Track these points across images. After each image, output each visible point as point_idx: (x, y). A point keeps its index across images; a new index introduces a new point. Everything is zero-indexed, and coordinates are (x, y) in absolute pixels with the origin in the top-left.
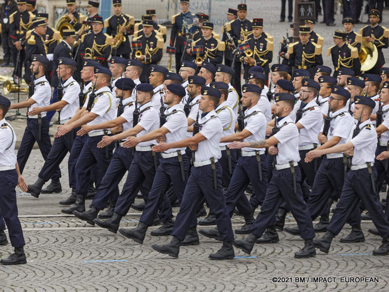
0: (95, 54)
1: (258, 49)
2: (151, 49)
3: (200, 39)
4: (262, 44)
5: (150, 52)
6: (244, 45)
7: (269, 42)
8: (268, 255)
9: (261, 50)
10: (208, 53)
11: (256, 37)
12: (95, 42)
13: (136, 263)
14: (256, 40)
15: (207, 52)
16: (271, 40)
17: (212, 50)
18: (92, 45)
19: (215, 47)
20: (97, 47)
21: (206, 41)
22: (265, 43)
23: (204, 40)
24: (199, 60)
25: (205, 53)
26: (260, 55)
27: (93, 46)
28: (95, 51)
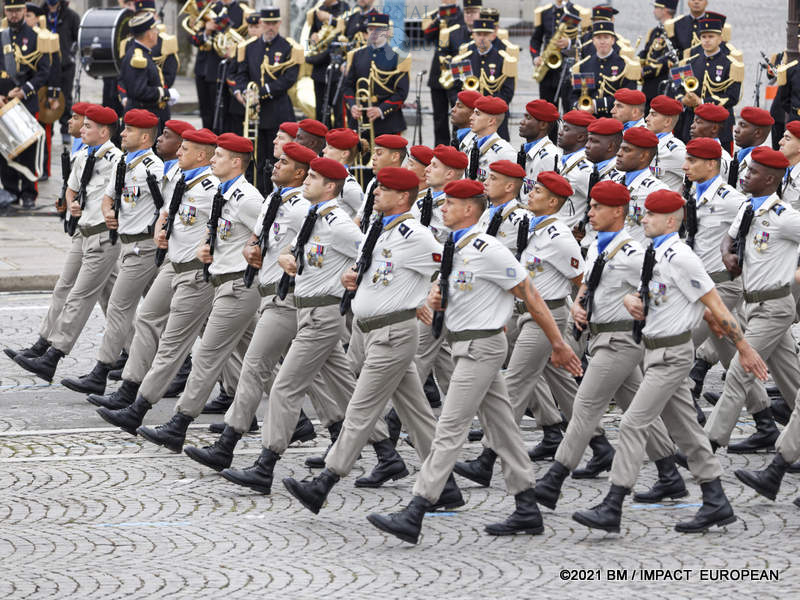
0: (377, 90)
1: (713, 77)
2: (492, 79)
3: (589, 57)
4: (721, 68)
5: (488, 83)
6: (681, 69)
7: (735, 64)
8: (748, 500)
9: (718, 79)
10: (606, 86)
11: (708, 51)
12: (374, 66)
13: (477, 519)
14: (709, 59)
15: (603, 84)
16: (739, 59)
17: (614, 78)
18: (369, 72)
19: (619, 71)
20: (380, 75)
21: (602, 62)
22: (727, 65)
23: (598, 58)
24: (586, 102)
25: (598, 86)
26: (715, 90)
27: (372, 74)
28: (376, 84)
